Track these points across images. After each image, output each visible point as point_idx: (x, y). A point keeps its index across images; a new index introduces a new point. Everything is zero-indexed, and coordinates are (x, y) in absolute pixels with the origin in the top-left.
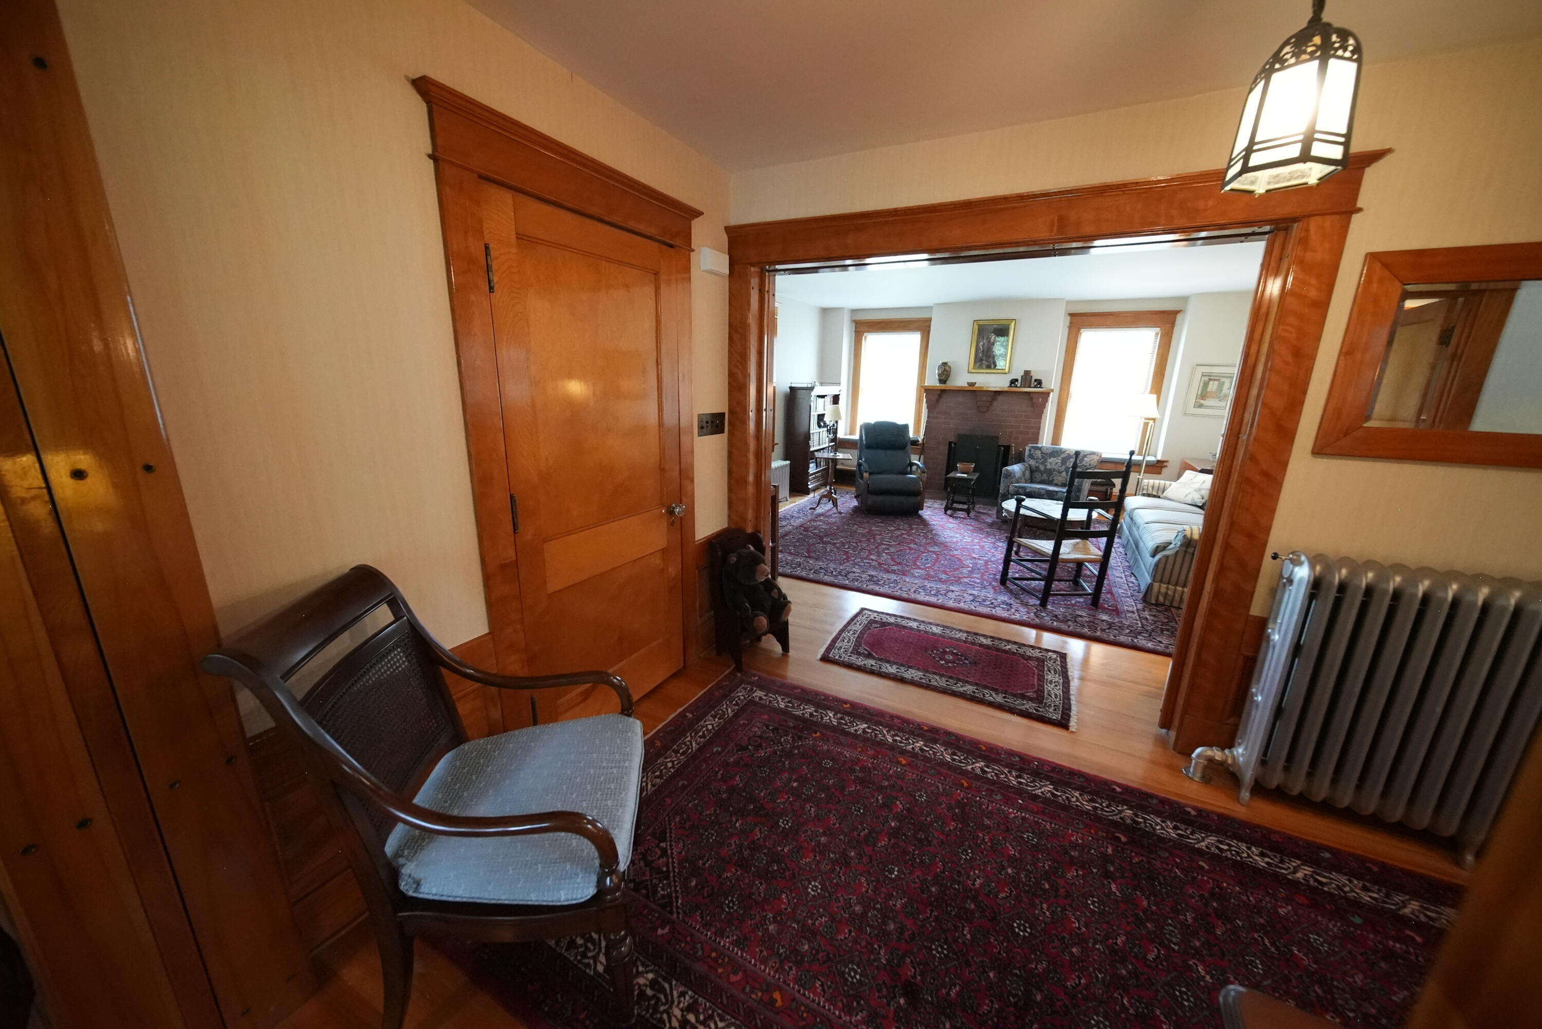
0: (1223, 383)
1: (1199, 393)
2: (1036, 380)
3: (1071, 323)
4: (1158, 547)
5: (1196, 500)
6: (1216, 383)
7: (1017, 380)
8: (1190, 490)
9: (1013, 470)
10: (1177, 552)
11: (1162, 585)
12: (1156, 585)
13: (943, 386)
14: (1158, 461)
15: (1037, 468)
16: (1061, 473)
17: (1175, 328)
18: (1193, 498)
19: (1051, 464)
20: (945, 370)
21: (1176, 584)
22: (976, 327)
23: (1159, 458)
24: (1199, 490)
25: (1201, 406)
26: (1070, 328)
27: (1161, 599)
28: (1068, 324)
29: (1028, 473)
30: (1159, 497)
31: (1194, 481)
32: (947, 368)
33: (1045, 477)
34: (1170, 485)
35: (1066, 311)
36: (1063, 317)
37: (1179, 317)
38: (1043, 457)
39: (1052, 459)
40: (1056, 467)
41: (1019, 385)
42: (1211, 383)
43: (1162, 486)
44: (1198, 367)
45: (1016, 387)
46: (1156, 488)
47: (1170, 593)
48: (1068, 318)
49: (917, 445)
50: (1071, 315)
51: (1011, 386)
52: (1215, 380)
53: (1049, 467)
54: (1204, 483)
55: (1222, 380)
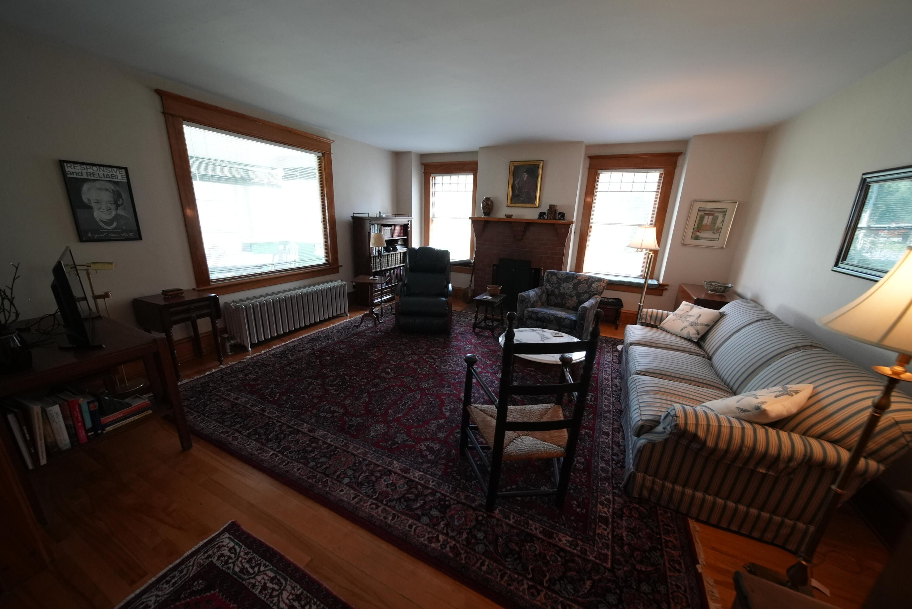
0: (717, 217)
1: (696, 226)
2: (560, 213)
3: (590, 165)
4: (642, 426)
5: (692, 336)
6: (711, 217)
7: (544, 213)
8: (686, 324)
9: (529, 296)
10: (666, 441)
11: (647, 476)
12: (640, 475)
13: (487, 218)
14: (660, 285)
15: (553, 291)
16: (572, 297)
17: (677, 169)
18: (688, 332)
19: (564, 288)
20: (487, 204)
21: (665, 478)
22: (512, 168)
23: (661, 281)
24: (694, 324)
25: (697, 238)
26: (590, 169)
27: (645, 493)
28: (587, 165)
29: (544, 297)
30: (656, 327)
31: (690, 313)
32: (489, 203)
33: (559, 300)
34: (667, 315)
35: (586, 154)
36: (582, 159)
37: (680, 159)
38: (558, 282)
39: (565, 284)
40: (568, 292)
41: (546, 218)
42: (707, 217)
43: (659, 315)
44: (695, 203)
45: (544, 219)
46: (654, 318)
47: (657, 488)
48: (588, 161)
49: (470, 266)
50: (591, 158)
51: (539, 218)
52: (709, 215)
53: (562, 291)
54: (700, 316)
55: (716, 214)
